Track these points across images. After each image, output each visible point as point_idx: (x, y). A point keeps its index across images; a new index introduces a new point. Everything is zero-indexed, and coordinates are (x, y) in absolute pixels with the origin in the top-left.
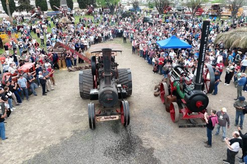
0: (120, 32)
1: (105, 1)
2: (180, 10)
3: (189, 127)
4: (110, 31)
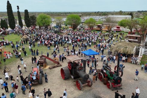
2: (82, 28)
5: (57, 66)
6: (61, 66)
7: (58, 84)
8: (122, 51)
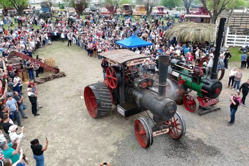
0: (56, 34)
1: (10, 1)
2: (94, 11)
3: (207, 113)
4: (46, 35)
5: (55, 77)
6: (65, 76)
7: (62, 116)
8: (193, 37)
